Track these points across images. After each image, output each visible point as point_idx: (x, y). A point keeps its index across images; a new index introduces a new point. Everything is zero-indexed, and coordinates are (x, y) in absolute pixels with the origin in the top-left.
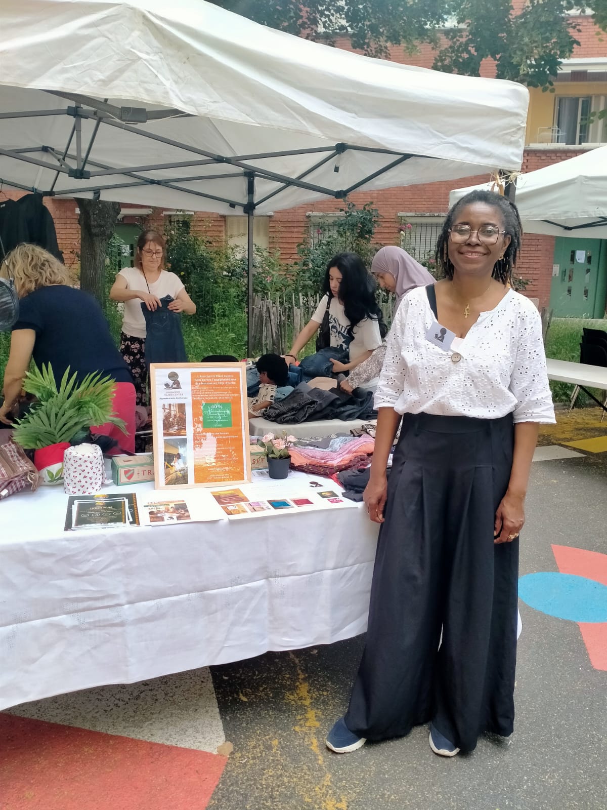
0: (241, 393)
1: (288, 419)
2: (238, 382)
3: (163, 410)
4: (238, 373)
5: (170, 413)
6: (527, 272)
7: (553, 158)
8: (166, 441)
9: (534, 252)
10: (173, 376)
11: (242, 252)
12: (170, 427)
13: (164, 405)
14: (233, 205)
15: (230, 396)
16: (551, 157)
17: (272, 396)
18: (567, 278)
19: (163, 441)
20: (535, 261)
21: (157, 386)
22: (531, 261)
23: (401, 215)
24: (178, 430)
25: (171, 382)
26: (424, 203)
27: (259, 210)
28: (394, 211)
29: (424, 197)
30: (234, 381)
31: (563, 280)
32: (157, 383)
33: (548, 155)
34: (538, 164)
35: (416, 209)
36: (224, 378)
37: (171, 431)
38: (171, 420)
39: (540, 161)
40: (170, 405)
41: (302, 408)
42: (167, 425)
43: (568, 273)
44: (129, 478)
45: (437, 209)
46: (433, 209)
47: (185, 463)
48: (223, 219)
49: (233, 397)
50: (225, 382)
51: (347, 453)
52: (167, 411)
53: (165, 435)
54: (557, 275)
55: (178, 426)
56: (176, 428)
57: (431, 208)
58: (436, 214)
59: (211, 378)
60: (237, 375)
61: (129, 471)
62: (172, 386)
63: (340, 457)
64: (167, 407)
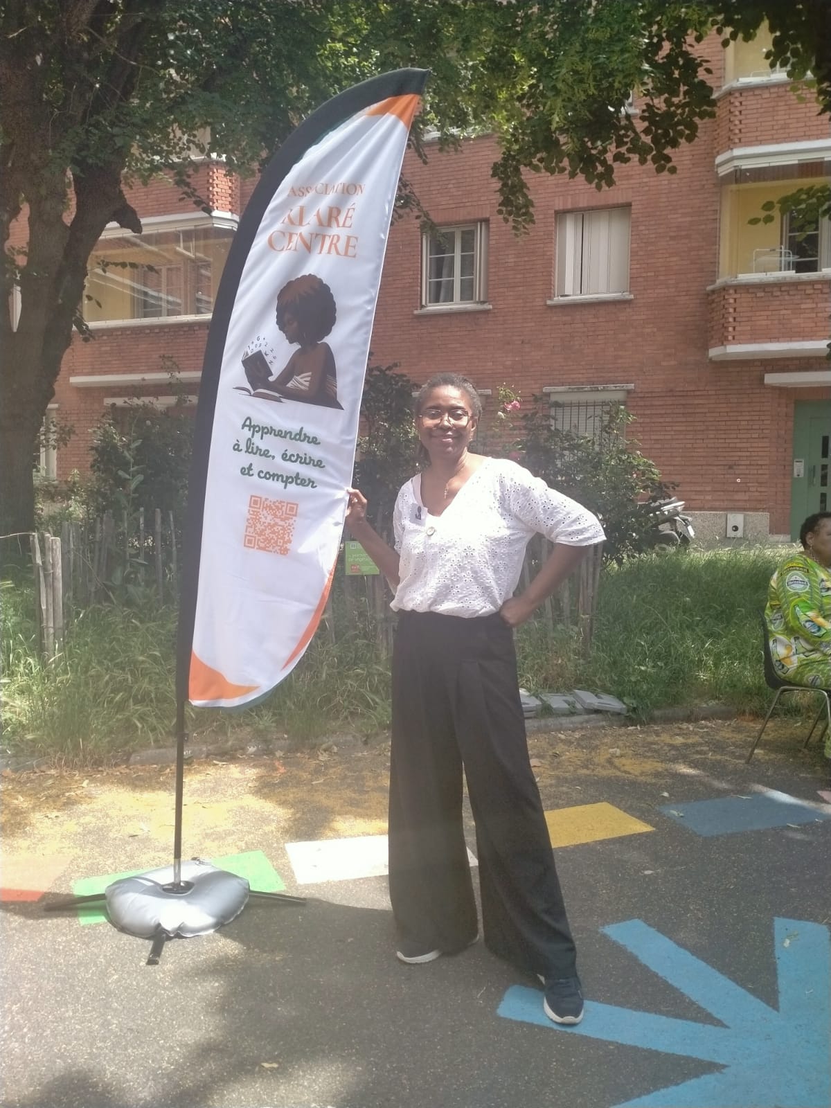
6: (747, 472)
7: (775, 294)
9: (756, 440)
16: (772, 292)
18: (818, 480)
20: (760, 454)
22: (753, 454)
23: (548, 391)
26: (582, 372)
28: (538, 386)
29: (583, 363)
31: (811, 483)
33: (767, 290)
34: (751, 304)
35: (570, 380)
39: (755, 300)
43: (819, 473)
45: (601, 379)
46: (596, 379)
54: (802, 475)
57: (593, 379)
58: (600, 387)
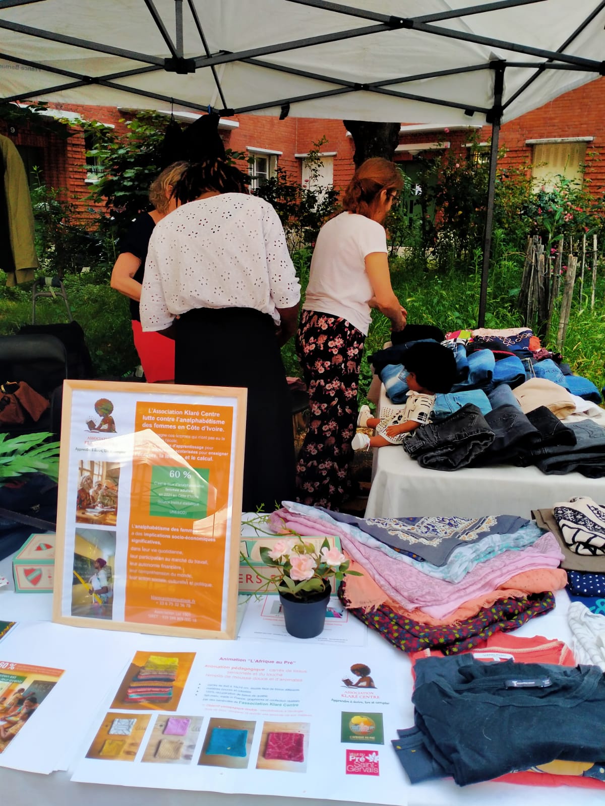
0: (233, 451)
1: (433, 460)
2: (228, 427)
3: (78, 471)
4: (230, 410)
5: (89, 480)
8: (79, 534)
10: (104, 408)
11: (541, 185)
12: (88, 506)
13: (82, 462)
14: (470, 111)
15: (208, 456)
17: (422, 414)
19: (74, 531)
21: (72, 424)
24: (102, 513)
25: (98, 419)
27: (509, 115)
30: (219, 426)
32: (73, 418)
36: (200, 417)
37: (90, 513)
38: (91, 492)
40: (92, 463)
41: (465, 443)
42: (84, 501)
44: (35, 581)
47: (109, 578)
48: (529, 148)
49: (214, 457)
50: (201, 425)
51: (484, 586)
52: (87, 474)
53: (79, 519)
55: (104, 505)
56: (99, 508)
59: (175, 416)
60: (226, 412)
61: (32, 571)
62: (101, 425)
63: (461, 597)
64: (87, 466)
